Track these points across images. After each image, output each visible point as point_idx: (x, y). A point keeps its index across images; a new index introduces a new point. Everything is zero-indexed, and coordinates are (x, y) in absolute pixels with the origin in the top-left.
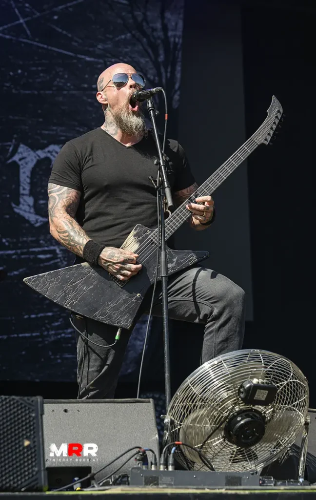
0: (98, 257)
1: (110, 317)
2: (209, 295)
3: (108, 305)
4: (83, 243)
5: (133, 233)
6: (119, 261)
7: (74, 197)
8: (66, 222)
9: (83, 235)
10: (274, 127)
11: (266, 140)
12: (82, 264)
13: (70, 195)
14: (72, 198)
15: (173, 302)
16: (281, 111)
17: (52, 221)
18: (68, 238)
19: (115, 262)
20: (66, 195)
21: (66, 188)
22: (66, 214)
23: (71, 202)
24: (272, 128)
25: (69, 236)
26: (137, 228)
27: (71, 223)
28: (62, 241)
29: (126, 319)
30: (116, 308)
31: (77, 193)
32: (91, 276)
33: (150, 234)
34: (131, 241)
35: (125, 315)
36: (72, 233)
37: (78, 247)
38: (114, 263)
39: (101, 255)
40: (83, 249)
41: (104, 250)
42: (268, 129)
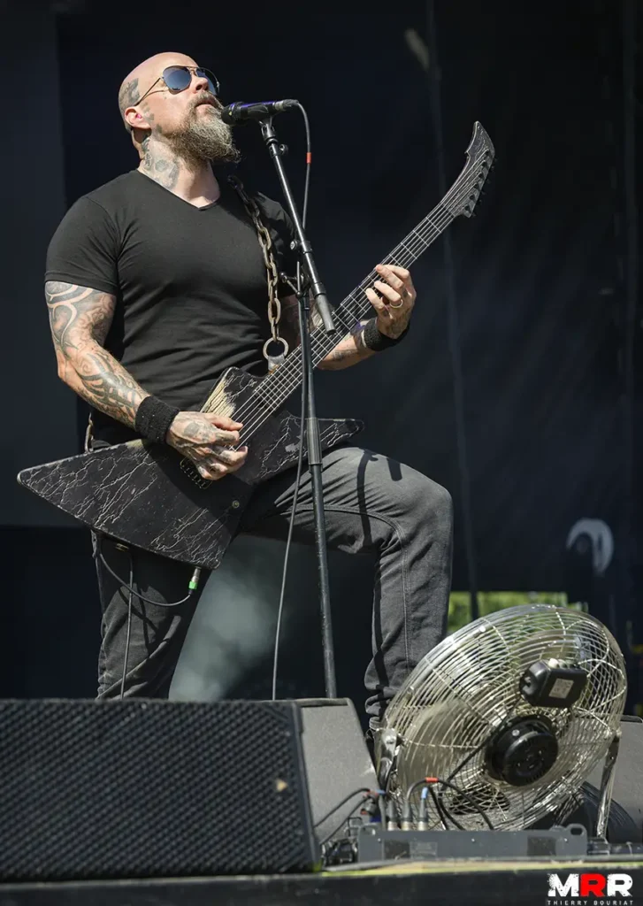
0: (167, 431)
1: (181, 547)
2: (388, 502)
3: (178, 523)
4: (133, 402)
5: (223, 383)
6: (206, 442)
7: (107, 306)
8: (97, 357)
9: (131, 386)
10: (481, 183)
11: (467, 208)
12: (127, 444)
13: (100, 303)
14: (103, 310)
15: (304, 513)
16: (493, 152)
17: (66, 354)
18: (102, 390)
19: (198, 442)
20: (90, 304)
21: (89, 291)
22: (93, 343)
23: (102, 317)
24: (476, 187)
25: (104, 385)
26: (230, 374)
27: (106, 361)
28: (91, 394)
29: (211, 550)
30: (191, 530)
31: (112, 299)
32: (146, 466)
33: (256, 385)
34: (219, 399)
35: (210, 542)
36: (110, 381)
37: (124, 408)
38: (196, 446)
39: (172, 429)
40: (134, 415)
41: (177, 417)
42: (469, 187)
